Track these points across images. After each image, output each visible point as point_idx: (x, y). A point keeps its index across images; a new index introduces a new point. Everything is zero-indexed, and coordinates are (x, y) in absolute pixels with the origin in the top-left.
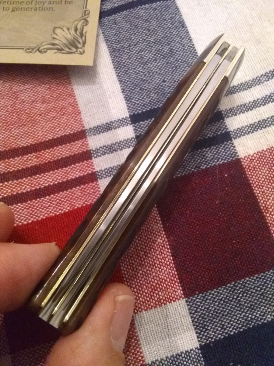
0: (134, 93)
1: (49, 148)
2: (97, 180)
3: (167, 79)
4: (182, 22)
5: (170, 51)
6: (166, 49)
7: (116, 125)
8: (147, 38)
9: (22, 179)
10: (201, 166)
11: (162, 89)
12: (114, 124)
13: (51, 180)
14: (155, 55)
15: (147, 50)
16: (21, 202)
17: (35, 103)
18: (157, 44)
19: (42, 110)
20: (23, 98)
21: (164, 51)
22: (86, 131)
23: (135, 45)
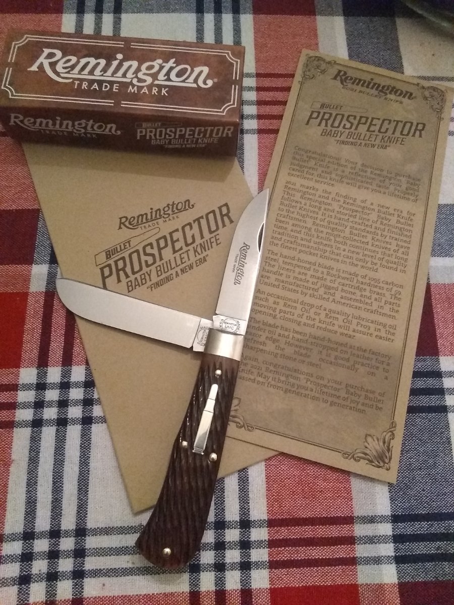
0: (398, 496)
1: (323, 525)
2: (356, 565)
3: (427, 489)
4: (449, 438)
5: (434, 464)
6: (431, 461)
7: (379, 520)
8: (418, 447)
9: (299, 547)
10: (439, 577)
11: (421, 497)
12: (377, 519)
13: (320, 554)
14: (421, 464)
15: (416, 458)
16: (296, 568)
17: (318, 480)
18: (425, 455)
19: (322, 488)
20: (309, 471)
21: (429, 463)
22: (355, 518)
23: (407, 451)
